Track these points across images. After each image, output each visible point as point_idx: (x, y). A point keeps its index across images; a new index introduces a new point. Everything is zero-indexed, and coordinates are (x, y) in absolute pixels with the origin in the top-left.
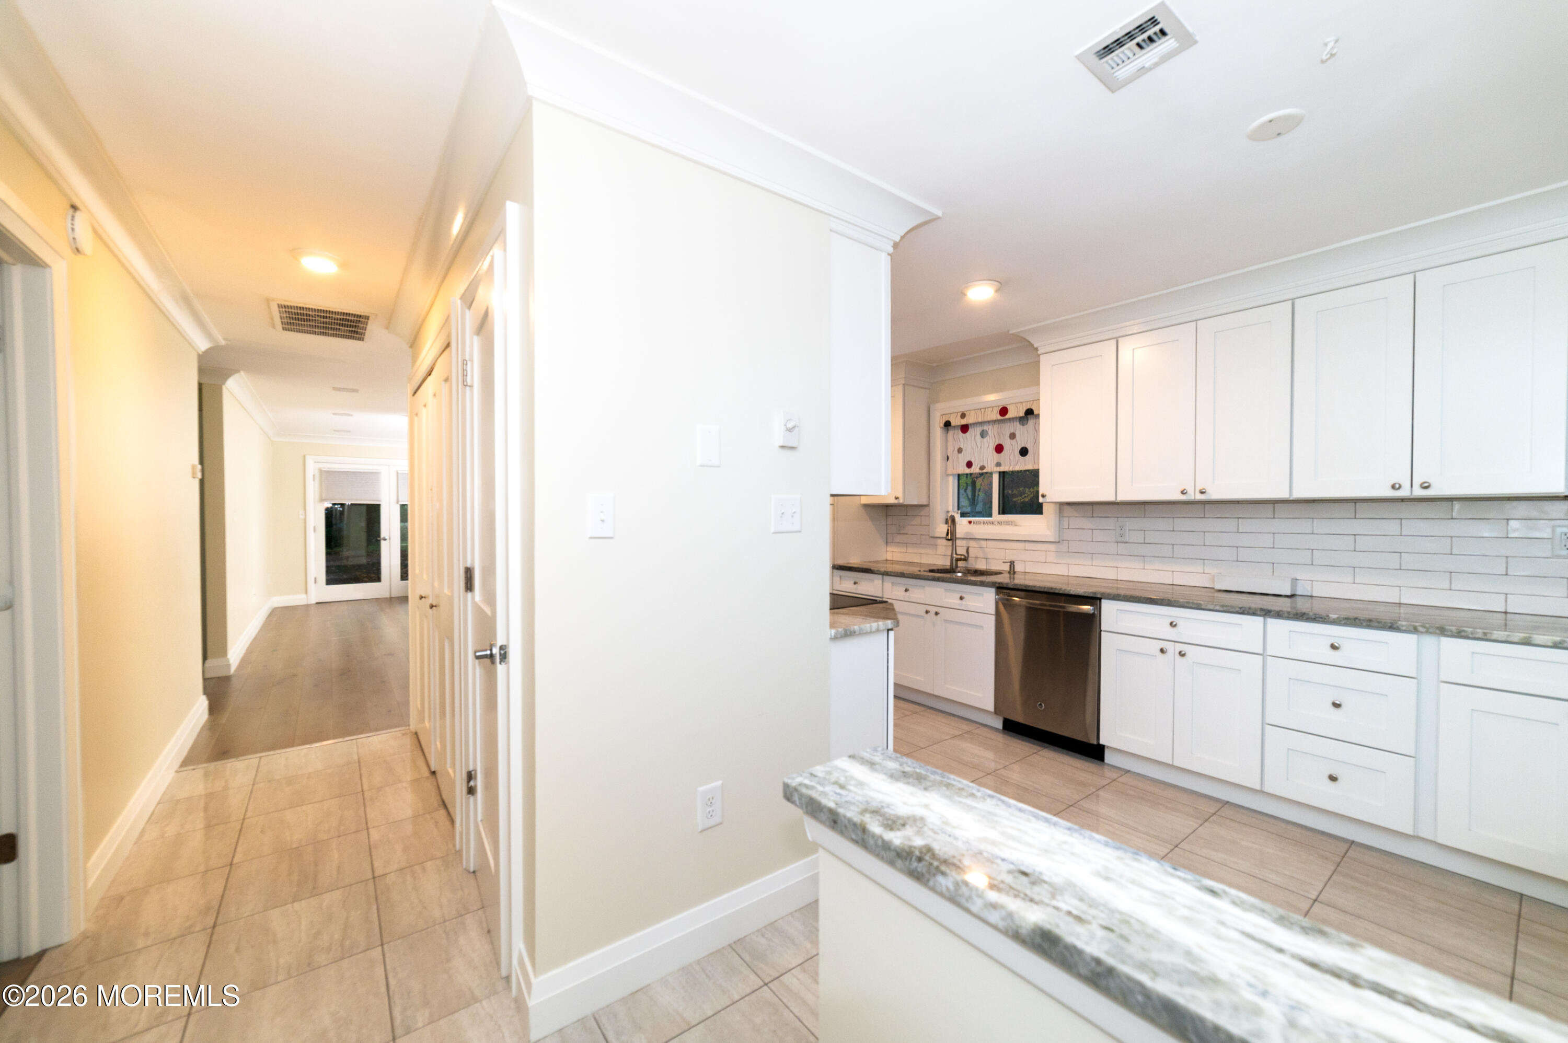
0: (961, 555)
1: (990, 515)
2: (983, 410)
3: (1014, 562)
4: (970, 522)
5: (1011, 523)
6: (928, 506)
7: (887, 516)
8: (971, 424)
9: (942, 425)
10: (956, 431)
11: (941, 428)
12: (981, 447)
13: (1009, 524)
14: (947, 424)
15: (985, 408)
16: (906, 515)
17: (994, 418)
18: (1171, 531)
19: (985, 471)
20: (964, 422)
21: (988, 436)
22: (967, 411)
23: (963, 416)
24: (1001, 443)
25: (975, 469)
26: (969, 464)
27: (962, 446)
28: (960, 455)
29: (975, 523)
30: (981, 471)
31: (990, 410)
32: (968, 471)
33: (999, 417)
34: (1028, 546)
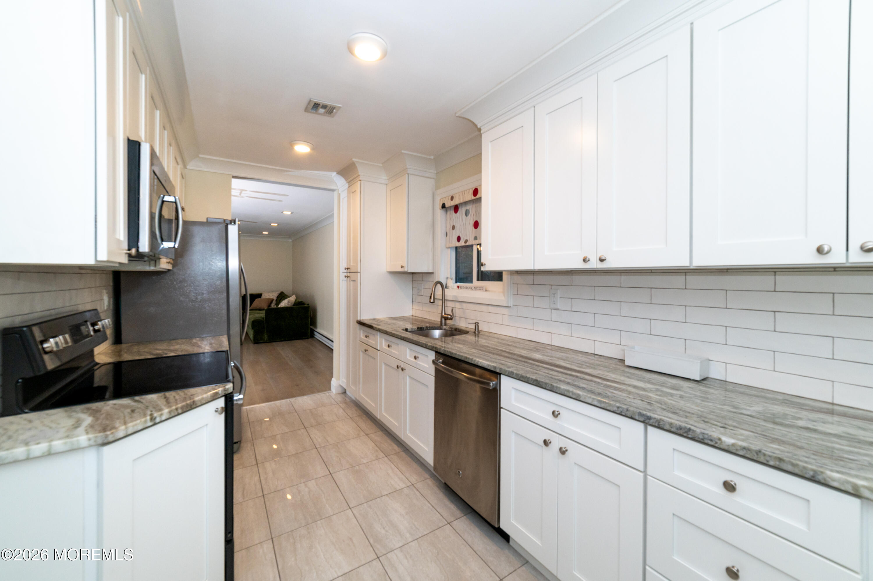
0: (448, 315)
1: (471, 281)
2: (463, 192)
3: (478, 323)
4: (458, 287)
5: (482, 288)
6: (432, 273)
7: (412, 281)
8: (459, 204)
9: (441, 207)
10: (451, 212)
11: (441, 209)
12: (465, 224)
13: (481, 290)
14: (443, 206)
15: (465, 191)
16: (422, 281)
17: (470, 199)
18: (593, 300)
19: (467, 244)
20: (453, 203)
21: (469, 215)
22: (454, 195)
23: (452, 198)
24: (477, 220)
25: (462, 243)
26: (459, 239)
27: (454, 224)
28: (453, 231)
29: (462, 288)
30: (465, 244)
31: (468, 191)
32: (458, 244)
33: (473, 198)
34: (492, 309)
